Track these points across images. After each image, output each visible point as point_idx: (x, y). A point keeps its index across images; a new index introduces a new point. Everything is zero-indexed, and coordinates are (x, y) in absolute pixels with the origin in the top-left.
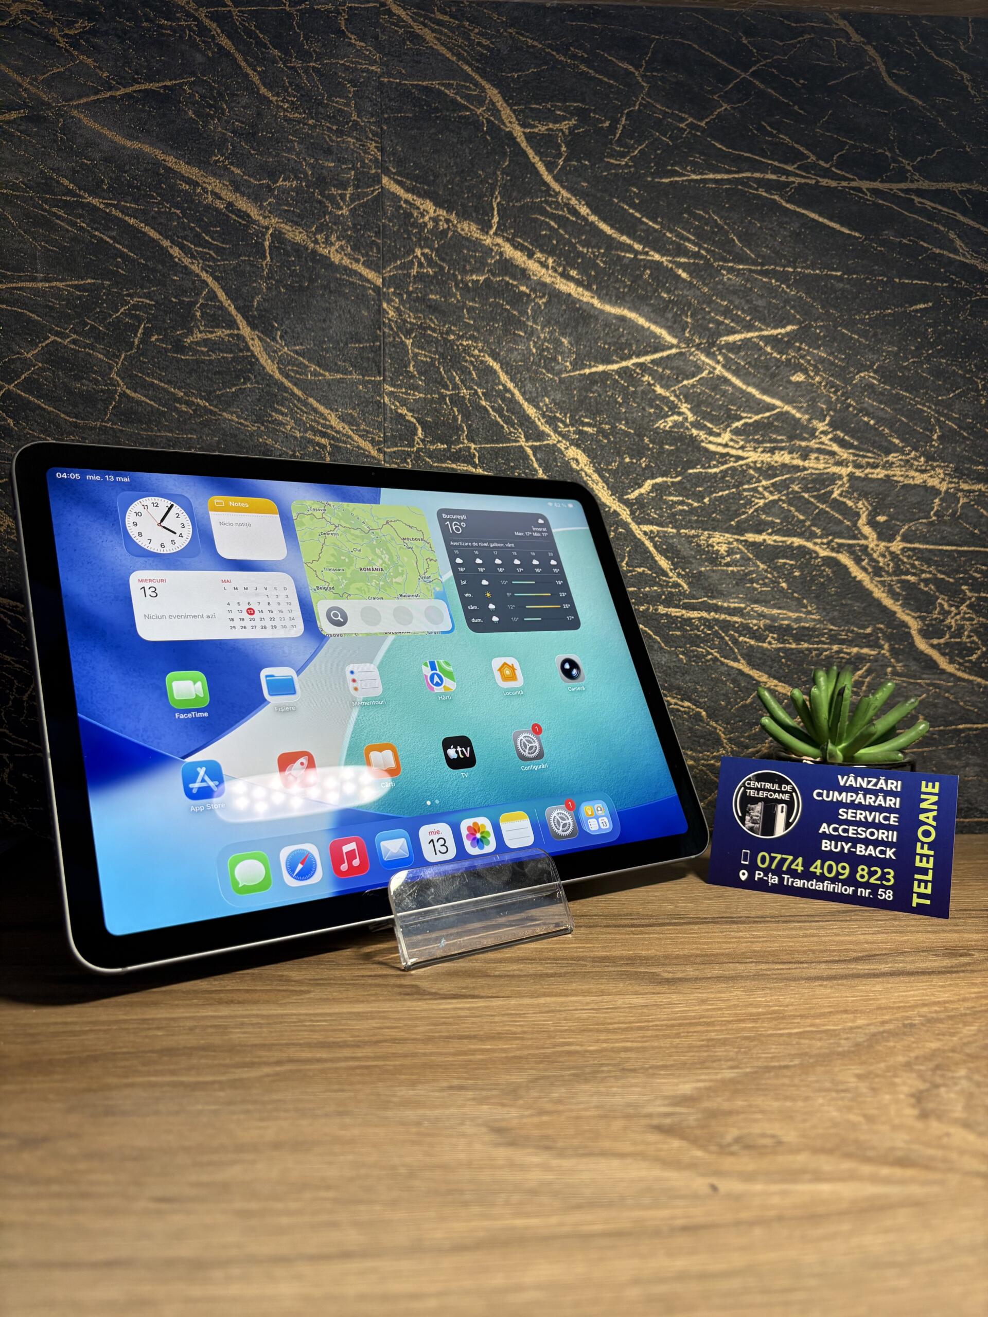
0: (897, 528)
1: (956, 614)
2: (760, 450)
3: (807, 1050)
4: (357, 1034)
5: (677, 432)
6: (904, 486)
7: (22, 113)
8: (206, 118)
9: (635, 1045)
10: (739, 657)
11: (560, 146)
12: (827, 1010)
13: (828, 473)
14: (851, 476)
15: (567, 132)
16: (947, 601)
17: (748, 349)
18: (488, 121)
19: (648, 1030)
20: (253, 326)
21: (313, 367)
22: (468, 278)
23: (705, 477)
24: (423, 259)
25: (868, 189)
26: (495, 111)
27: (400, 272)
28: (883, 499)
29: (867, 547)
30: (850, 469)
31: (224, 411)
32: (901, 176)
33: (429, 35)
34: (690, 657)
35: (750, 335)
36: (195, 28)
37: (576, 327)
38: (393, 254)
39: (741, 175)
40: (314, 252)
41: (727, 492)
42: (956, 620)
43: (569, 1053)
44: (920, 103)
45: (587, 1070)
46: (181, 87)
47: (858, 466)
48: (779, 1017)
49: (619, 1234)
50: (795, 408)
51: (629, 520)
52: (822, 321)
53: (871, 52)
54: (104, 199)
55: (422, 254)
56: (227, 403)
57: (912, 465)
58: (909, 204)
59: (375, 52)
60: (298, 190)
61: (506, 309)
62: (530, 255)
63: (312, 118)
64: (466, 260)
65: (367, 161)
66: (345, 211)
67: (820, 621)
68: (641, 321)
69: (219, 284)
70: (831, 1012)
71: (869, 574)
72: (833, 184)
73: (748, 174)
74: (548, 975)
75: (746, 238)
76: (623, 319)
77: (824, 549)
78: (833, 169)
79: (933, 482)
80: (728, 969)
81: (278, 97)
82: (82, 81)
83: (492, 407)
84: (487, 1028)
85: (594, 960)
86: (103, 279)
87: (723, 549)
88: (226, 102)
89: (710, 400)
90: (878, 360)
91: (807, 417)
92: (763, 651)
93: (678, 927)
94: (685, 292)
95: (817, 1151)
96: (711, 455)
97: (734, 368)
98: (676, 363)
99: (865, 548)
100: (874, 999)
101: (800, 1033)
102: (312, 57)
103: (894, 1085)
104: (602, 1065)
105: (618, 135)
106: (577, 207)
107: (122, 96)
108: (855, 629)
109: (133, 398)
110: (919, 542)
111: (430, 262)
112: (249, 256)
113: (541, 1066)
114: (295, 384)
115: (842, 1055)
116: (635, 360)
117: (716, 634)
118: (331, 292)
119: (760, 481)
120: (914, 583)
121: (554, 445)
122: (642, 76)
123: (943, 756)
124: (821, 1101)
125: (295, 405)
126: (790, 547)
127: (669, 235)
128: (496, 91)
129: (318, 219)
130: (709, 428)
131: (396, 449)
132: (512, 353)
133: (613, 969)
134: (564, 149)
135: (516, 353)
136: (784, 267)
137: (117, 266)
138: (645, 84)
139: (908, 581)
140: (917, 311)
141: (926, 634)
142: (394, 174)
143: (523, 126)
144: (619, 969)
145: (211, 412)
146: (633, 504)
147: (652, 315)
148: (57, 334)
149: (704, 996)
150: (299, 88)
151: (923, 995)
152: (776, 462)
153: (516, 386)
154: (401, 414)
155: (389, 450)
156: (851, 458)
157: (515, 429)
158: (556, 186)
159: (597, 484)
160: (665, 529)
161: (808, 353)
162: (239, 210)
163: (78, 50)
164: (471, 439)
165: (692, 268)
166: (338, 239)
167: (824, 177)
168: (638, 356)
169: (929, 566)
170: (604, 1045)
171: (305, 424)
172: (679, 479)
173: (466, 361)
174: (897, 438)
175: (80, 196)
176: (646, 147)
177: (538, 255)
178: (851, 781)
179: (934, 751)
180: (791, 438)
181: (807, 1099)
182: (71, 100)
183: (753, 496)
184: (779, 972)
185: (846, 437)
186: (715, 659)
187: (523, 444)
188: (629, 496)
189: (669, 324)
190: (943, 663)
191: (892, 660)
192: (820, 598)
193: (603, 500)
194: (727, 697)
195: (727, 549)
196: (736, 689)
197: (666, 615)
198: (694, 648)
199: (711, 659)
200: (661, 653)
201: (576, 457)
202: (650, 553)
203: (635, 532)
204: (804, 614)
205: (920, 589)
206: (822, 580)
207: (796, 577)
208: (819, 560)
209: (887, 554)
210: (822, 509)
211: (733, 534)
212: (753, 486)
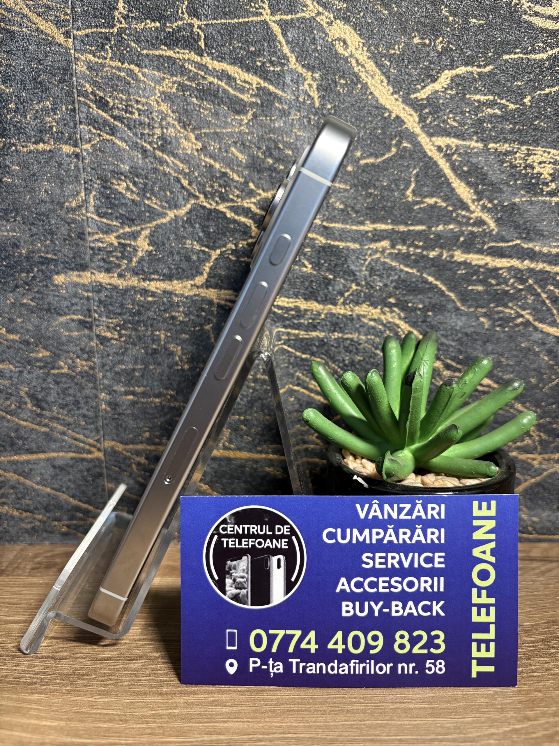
23: (527, 65)
34: (495, 320)
51: (417, 130)
87: (546, 171)
96: (536, 33)
117: (530, 289)
121: (312, 19)
131: (89, 31)
146: (425, 108)
155: (80, 33)
159: (372, 76)
160: (467, 143)
164: (193, 12)
172: (490, 68)
186: (527, 324)
187: (268, 18)
188: (417, 95)
193: (382, 101)
194: (539, 372)
195: (552, 171)
196: (551, 362)
197: (465, 263)
198: (500, 308)
199: (522, 323)
200: (456, 315)
201: (343, 36)
202: (446, 177)
203: (425, 147)
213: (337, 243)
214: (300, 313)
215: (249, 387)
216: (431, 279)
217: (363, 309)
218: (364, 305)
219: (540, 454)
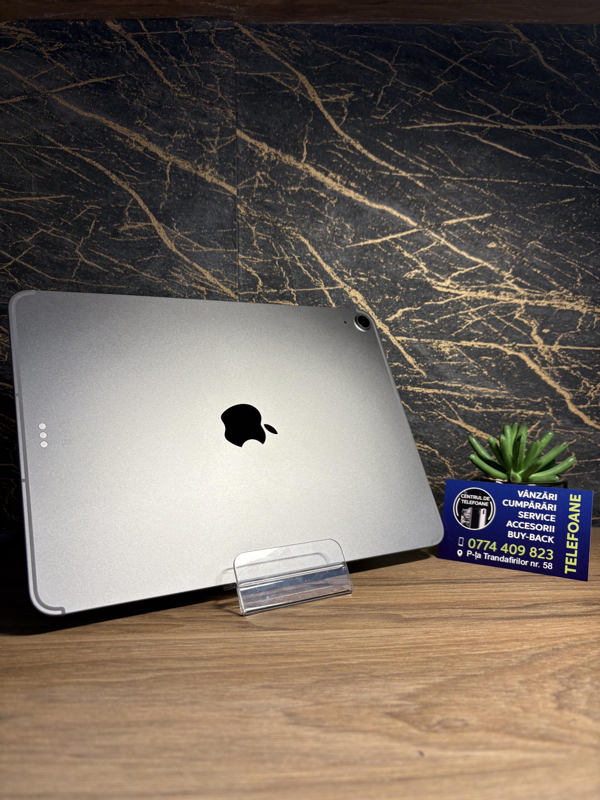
0: (556, 336)
1: (594, 390)
2: (469, 290)
3: (490, 665)
4: (209, 652)
5: (418, 280)
6: (560, 311)
7: (24, 97)
8: (132, 98)
9: (381, 660)
10: (458, 417)
11: (343, 109)
12: (504, 639)
13: (511, 303)
14: (526, 305)
15: (348, 100)
16: (589, 382)
17: (461, 228)
18: (300, 95)
19: (390, 651)
20: (160, 220)
21: (196, 244)
22: (289, 189)
23: (435, 307)
24: (261, 178)
25: (533, 130)
26: (304, 90)
27: (248, 186)
28: (547, 319)
29: (537, 348)
30: (526, 301)
31: (142, 271)
32: (554, 121)
33: (264, 45)
34: (428, 417)
35: (462, 220)
36: (125, 45)
37: (355, 217)
38: (243, 176)
39: (455, 124)
40: (196, 175)
41: (449, 316)
42: (594, 393)
43: (339, 665)
44: (565, 77)
45: (350, 677)
46: (117, 80)
47: (530, 299)
48: (474, 643)
49: (359, 783)
50: (490, 263)
51: (389, 334)
52: (506, 210)
53: (533, 46)
54: (71, 147)
55: (261, 175)
56: (144, 266)
57: (565, 297)
58: (559, 138)
59: (231, 57)
60: (186, 139)
61: (312, 207)
62: (326, 174)
63: (195, 97)
64: (288, 178)
65: (227, 121)
66: (214, 151)
67: (508, 395)
68: (395, 213)
69: (140, 196)
70: (507, 641)
71: (538, 365)
72: (512, 127)
73: (459, 123)
74: (332, 616)
75: (458, 161)
76: (383, 212)
77: (510, 350)
78: (512, 119)
79: (578, 308)
80: (444, 613)
81: (175, 84)
82: (58, 78)
83: (304, 267)
84: (289, 649)
85: (361, 606)
86: (71, 195)
87: (447, 351)
88: (143, 88)
89: (438, 259)
90: (542, 233)
91: (498, 269)
92: (473, 413)
93: (416, 586)
94: (422, 195)
95: (489, 730)
96: (439, 293)
97: (452, 240)
98: (417, 238)
99: (536, 349)
100: (535, 633)
101: (487, 654)
102: (194, 60)
103: (543, 688)
104: (359, 673)
105: (379, 102)
106: (355, 145)
107: (82, 87)
108: (531, 399)
109: (88, 264)
110: (570, 345)
111: (266, 180)
112: (157, 179)
113: (321, 673)
114: (185, 255)
115: (513, 668)
116: (391, 236)
117: (444, 403)
118: (206, 199)
119: (469, 309)
120: (567, 371)
121: (342, 289)
122: (394, 66)
123: (588, 478)
124: (495, 698)
125: (185, 267)
126: (489, 349)
127: (411, 160)
128: (304, 78)
129: (199, 156)
130: (437, 277)
131: (246, 293)
132: (316, 234)
133: (373, 612)
134: (346, 110)
135: (318, 234)
136: (482, 178)
137: (80, 186)
138: (395, 71)
139: (563, 369)
140: (565, 203)
141: (575, 402)
142: (244, 128)
143: (322, 97)
144: (376, 612)
145: (135, 272)
146: (391, 324)
147: (401, 209)
148: (44, 227)
149: (428, 629)
150: (186, 79)
151: (567, 630)
152: (479, 297)
153: (319, 253)
154: (249, 272)
155: (242, 293)
156: (526, 294)
157: (318, 279)
158: (341, 133)
159: (369, 312)
160: (411, 339)
161: (498, 230)
162: (152, 152)
163: (56, 60)
164: (291, 286)
165: (425, 180)
166: (210, 167)
167: (505, 123)
168: (393, 234)
169: (576, 360)
170: (362, 660)
171: (191, 278)
172: (419, 308)
173: (288, 239)
174: (555, 281)
175: (58, 146)
176: (396, 108)
177: (331, 174)
178: (526, 494)
179: (582, 475)
180: (488, 282)
181: (486, 696)
182: (52, 89)
183: (465, 318)
184: (477, 614)
185: (523, 281)
186: (443, 419)
187: (323, 288)
188: (388, 319)
189: (412, 214)
190: (587, 420)
191: (554, 418)
192: (508, 380)
194: (451, 442)
196: (457, 437)
197: (412, 391)
198: (430, 412)
199: (441, 419)
201: (355, 296)
202: (402, 354)
203: (393, 341)
204: (499, 390)
205: (571, 374)
206: (509, 369)
207: (493, 367)
208: (507, 357)
209: (549, 352)
210: (508, 326)
211: (453, 341)
212: (465, 312)
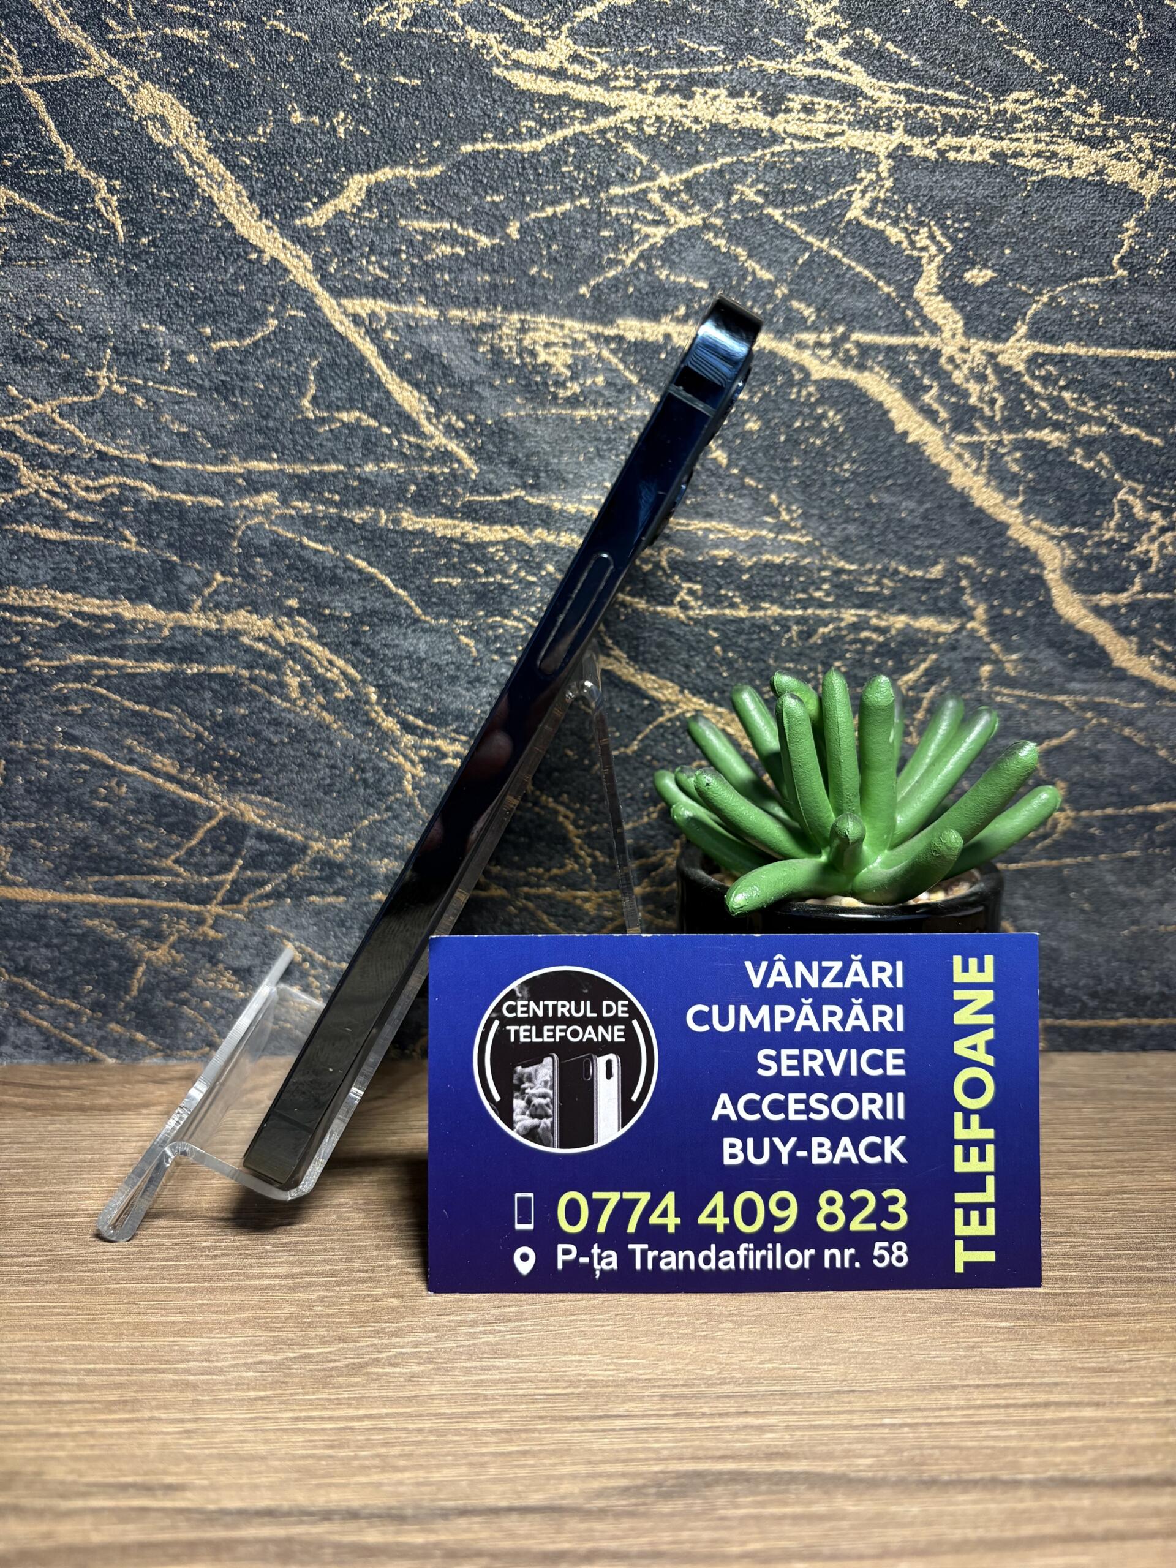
0: (1019, 301)
1: (1163, 530)
2: (652, 85)
5: (427, 38)
6: (1045, 184)
10: (608, 640)
13: (835, 150)
14: (900, 155)
16: (1142, 497)
23: (508, 165)
28: (986, 222)
29: (937, 353)
30: (899, 137)
34: (488, 642)
41: (567, 206)
42: (1163, 546)
47: (920, 129)
51: (312, 283)
57: (1069, 122)
67: (811, 549)
71: (940, 425)
77: (822, 361)
79: (1122, 173)
87: (560, 361)
92: (667, 626)
96: (521, 102)
99: (931, 358)
108: (902, 568)
110: (1078, 340)
119: (652, 178)
120: (1057, 450)
121: (101, 81)
123: (1110, 878)
130: (511, 23)
139: (1043, 444)
141: (1083, 579)
146: (325, 243)
152: (696, 120)
156: (902, 104)
159: (219, 184)
160: (410, 309)
169: (1100, 405)
172: (436, 170)
174: (1031, 47)
179: (1089, 864)
180: (736, 50)
185: (890, 47)
187: (18, 80)
188: (309, 219)
190: (1122, 653)
191: (994, 646)
192: (811, 488)
193: (242, 230)
195: (570, 361)
197: (421, 532)
198: (496, 619)
200: (414, 631)
201: (159, 109)
202: (372, 372)
203: (329, 315)
204: (770, 530)
205: (1075, 463)
206: (818, 442)
207: (751, 432)
208: (812, 389)
209: (989, 371)
210: (820, 251)
211: (584, 318)
212: (637, 188)
213: (181, 497)
214: (123, 627)
215: (40, 767)
216: (362, 564)
217: (239, 619)
218: (242, 613)
219: (596, 890)
